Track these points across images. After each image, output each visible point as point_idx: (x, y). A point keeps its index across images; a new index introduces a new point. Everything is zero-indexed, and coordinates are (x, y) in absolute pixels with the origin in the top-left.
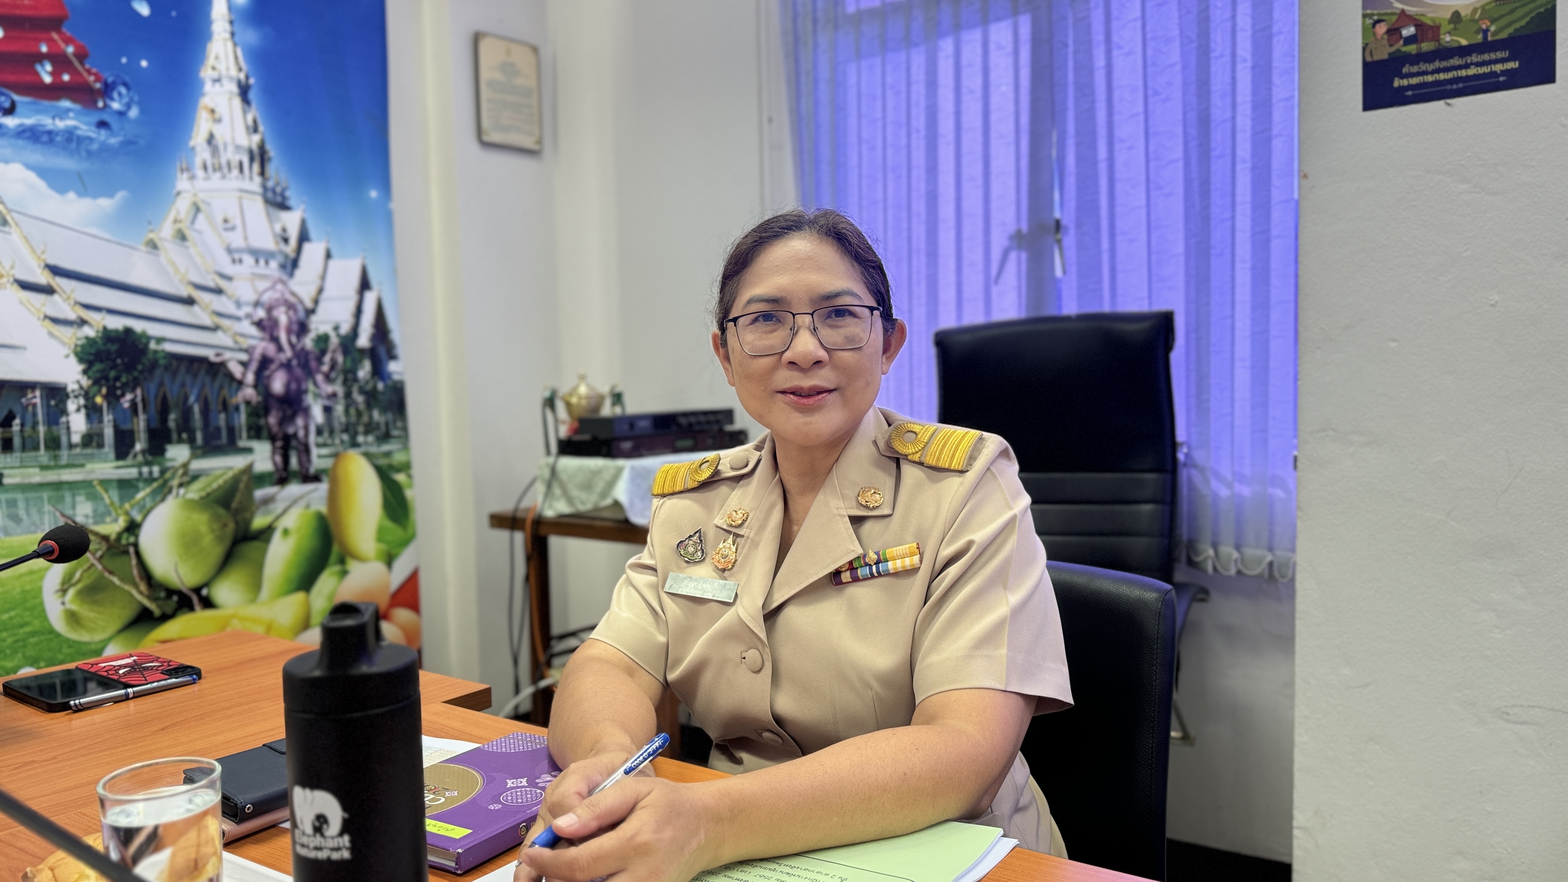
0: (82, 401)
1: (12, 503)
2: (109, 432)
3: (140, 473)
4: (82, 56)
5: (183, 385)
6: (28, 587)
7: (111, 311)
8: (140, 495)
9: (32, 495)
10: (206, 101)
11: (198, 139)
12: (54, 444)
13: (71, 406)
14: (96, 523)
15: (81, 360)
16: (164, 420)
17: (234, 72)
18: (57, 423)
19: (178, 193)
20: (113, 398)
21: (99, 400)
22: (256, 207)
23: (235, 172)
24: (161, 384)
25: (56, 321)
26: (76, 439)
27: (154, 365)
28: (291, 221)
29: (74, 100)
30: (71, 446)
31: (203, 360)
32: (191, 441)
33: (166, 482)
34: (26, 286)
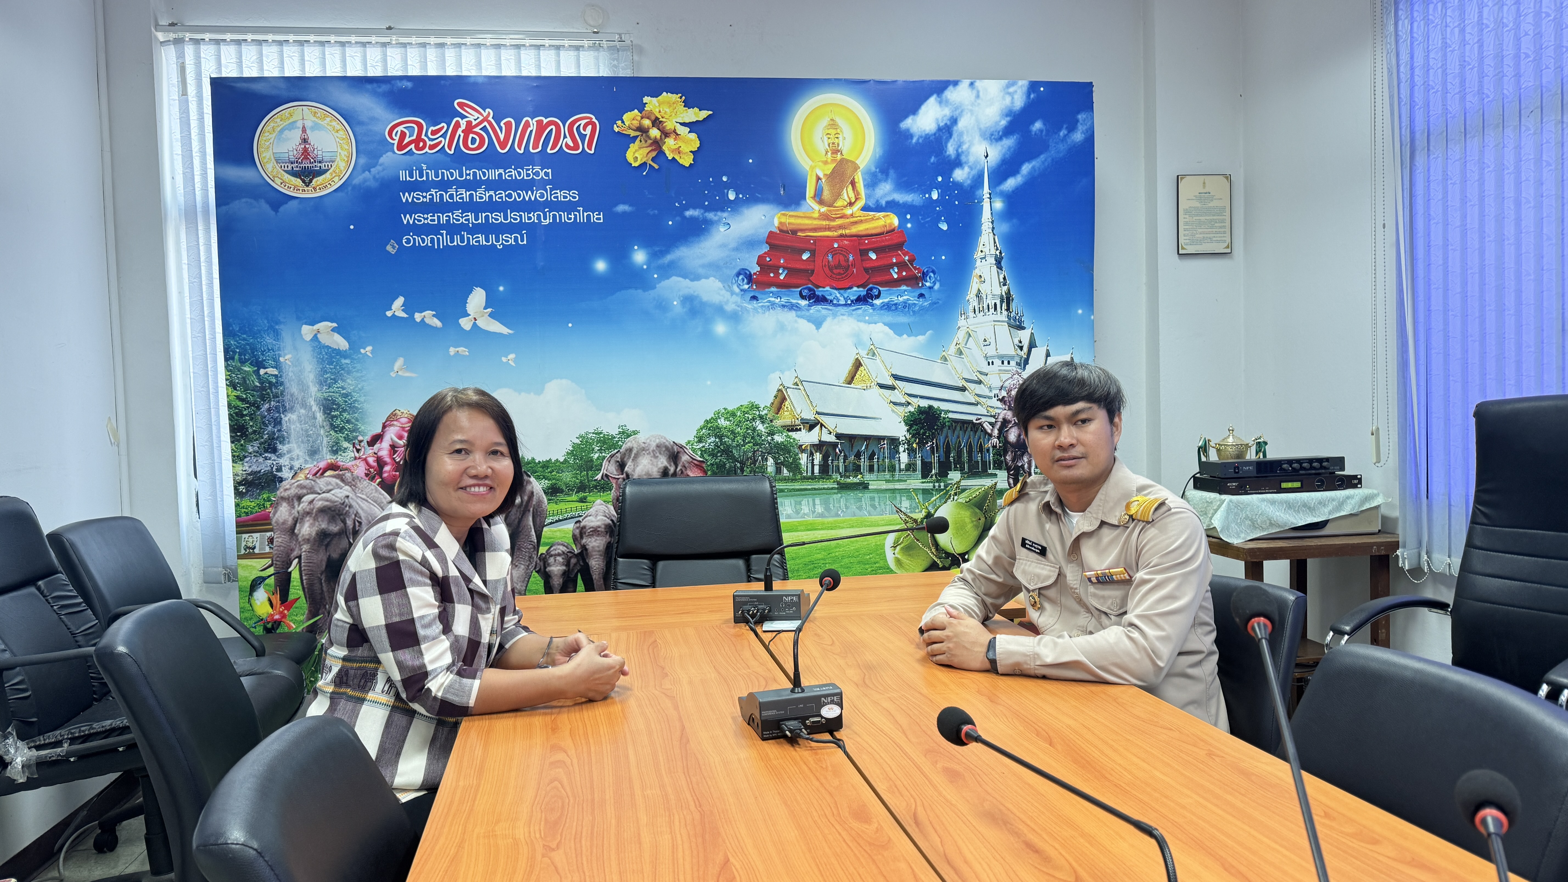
0: (906, 447)
1: (872, 499)
2: (919, 463)
3: (934, 486)
4: (911, 261)
5: (958, 437)
6: (879, 543)
7: (922, 397)
8: (934, 498)
9: (881, 495)
10: (977, 272)
11: (971, 295)
12: (892, 469)
13: (901, 449)
14: (911, 512)
15: (906, 424)
16: (947, 457)
17: (993, 251)
18: (894, 459)
19: (959, 328)
20: (921, 444)
21: (914, 445)
22: (1004, 330)
23: (992, 310)
24: (947, 437)
25: (895, 404)
26: (903, 466)
27: (943, 426)
28: (1024, 336)
29: (907, 286)
30: (900, 470)
31: (970, 422)
32: (962, 470)
33: (947, 492)
34: (882, 386)
